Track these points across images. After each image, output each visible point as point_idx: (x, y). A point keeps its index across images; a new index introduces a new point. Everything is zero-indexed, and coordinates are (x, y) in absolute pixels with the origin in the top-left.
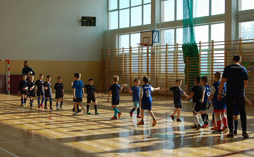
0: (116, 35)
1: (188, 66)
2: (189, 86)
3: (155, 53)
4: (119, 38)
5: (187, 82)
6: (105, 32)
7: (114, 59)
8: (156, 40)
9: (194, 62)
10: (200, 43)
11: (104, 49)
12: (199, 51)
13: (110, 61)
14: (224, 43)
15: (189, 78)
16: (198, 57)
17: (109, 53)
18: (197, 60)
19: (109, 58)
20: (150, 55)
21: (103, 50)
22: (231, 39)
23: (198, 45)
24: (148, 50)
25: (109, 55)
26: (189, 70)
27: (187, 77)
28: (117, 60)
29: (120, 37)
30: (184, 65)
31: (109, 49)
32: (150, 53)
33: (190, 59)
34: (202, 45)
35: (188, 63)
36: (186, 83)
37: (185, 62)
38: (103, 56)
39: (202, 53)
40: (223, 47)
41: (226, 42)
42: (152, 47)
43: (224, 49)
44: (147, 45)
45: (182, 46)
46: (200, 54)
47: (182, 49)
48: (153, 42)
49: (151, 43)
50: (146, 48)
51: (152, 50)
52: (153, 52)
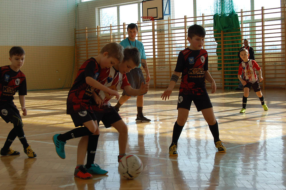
0: (96, 8)
1: (222, 44)
2: (224, 72)
3: (164, 30)
4: (99, 13)
5: (222, 67)
6: (78, 5)
7: (97, 42)
8: (167, 12)
9: (232, 38)
10: (242, 12)
11: (77, 29)
12: (240, 23)
13: (89, 46)
14: (279, 10)
15: (225, 61)
16: (239, 31)
17: (87, 34)
18: (238, 36)
19: (87, 41)
20: (156, 33)
21: (75, 30)
23: (239, 15)
24: (153, 25)
25: (87, 37)
26: (224, 50)
27: (222, 59)
28: (100, 43)
29: (100, 11)
30: (216, 43)
31: (87, 28)
32: (156, 31)
33: (225, 35)
34: (244, 14)
35: (222, 41)
36: (219, 69)
37: (216, 40)
38: (75, 38)
39: (244, 25)
40: (279, 15)
41: (283, 9)
42: (161, 22)
43: (280, 19)
44: (153, 19)
45: (212, 17)
46: (242, 28)
47: (212, 22)
48: (163, 14)
49: (160, 16)
50: (151, 24)
51: (158, 26)
52: (162, 29)
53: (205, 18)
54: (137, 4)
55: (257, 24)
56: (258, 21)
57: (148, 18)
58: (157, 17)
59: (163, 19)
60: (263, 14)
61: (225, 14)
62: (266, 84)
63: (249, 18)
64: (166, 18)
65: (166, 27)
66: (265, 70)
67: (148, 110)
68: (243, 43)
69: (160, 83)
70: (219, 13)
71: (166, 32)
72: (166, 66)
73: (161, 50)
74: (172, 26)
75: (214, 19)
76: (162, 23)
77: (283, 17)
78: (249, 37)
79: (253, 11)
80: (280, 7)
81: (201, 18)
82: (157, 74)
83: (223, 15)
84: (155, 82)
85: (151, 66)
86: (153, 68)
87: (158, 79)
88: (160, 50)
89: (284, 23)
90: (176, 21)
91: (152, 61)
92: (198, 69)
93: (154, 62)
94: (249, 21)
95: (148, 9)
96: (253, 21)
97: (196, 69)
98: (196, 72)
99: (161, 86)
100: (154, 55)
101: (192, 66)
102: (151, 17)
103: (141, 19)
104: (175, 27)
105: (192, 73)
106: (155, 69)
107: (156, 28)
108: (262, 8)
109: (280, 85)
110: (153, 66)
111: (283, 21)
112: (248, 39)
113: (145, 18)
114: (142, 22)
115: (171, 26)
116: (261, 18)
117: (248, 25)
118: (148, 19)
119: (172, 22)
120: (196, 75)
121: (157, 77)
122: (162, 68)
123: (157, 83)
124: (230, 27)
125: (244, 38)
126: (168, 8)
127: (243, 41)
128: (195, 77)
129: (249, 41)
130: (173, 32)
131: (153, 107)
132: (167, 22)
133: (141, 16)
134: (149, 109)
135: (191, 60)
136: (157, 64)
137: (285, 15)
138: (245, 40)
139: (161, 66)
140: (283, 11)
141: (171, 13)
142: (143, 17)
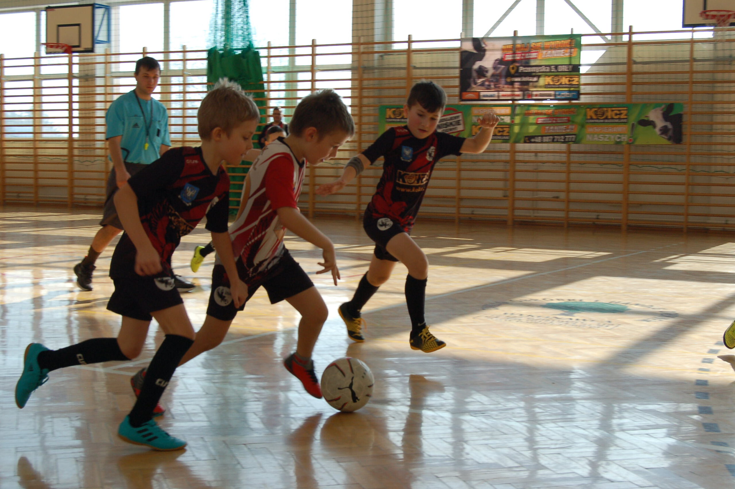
3: (93, 77)
8: (102, 36)
10: (269, 48)
12: (264, 71)
14: (349, 49)
16: (261, 89)
18: (258, 99)
20: (76, 82)
22: (373, 38)
23: (263, 53)
24: (70, 64)
32: (76, 77)
34: (273, 52)
39: (274, 77)
40: (348, 60)
41: (356, 46)
42: (88, 58)
43: (349, 67)
44: (69, 50)
45: (205, 55)
46: (269, 82)
47: (204, 65)
48: (94, 41)
49: (86, 44)
50: (66, 60)
51: (82, 66)
52: (90, 73)
53: (189, 56)
54: (33, 15)
55: (301, 76)
56: (303, 70)
57: (57, 47)
58: (78, 46)
59: (92, 50)
60: (313, 55)
61: (232, 50)
62: (316, 206)
63: (285, 62)
64: (99, 49)
65: (99, 70)
66: (315, 176)
67: (49, 257)
68: (270, 116)
69: (83, 197)
70: (220, 46)
71: (99, 82)
72: (97, 158)
73: (88, 121)
74: (114, 68)
75: (208, 59)
76: (90, 61)
77: (356, 65)
78: (283, 103)
79: (292, 47)
80: (350, 41)
81: (180, 56)
82: (76, 175)
83: (228, 52)
84: (72, 194)
85: (62, 158)
86: (66, 161)
87: (78, 187)
88: (85, 121)
89: (356, 77)
90: (122, 58)
91: (66, 145)
92: (416, 175)
93: (71, 148)
94: (284, 67)
95: (60, 26)
96: (292, 68)
97: (413, 173)
98: (413, 181)
99: (85, 203)
100: (71, 133)
101: (405, 166)
102: (66, 45)
103: (43, 49)
104: (121, 71)
105: (404, 181)
106: (71, 163)
107: (78, 72)
108: (313, 41)
109: (345, 209)
110: (66, 158)
111: (356, 72)
112: (282, 107)
113: (52, 47)
114: (43, 53)
115: (111, 68)
116: (310, 64)
117: (282, 77)
118: (59, 50)
119: (114, 59)
120: (410, 187)
121: (76, 183)
122: (87, 163)
123: (76, 196)
124: (244, 79)
125: (273, 104)
126: (104, 27)
127: (271, 111)
128: (408, 190)
129: (283, 111)
130: (116, 81)
131: (62, 250)
132: (101, 59)
133: (43, 40)
134: (52, 255)
135: (407, 152)
136: (76, 152)
137: (359, 61)
138: (276, 109)
139: (85, 159)
140: (356, 51)
141: (113, 38)
142: (48, 45)
